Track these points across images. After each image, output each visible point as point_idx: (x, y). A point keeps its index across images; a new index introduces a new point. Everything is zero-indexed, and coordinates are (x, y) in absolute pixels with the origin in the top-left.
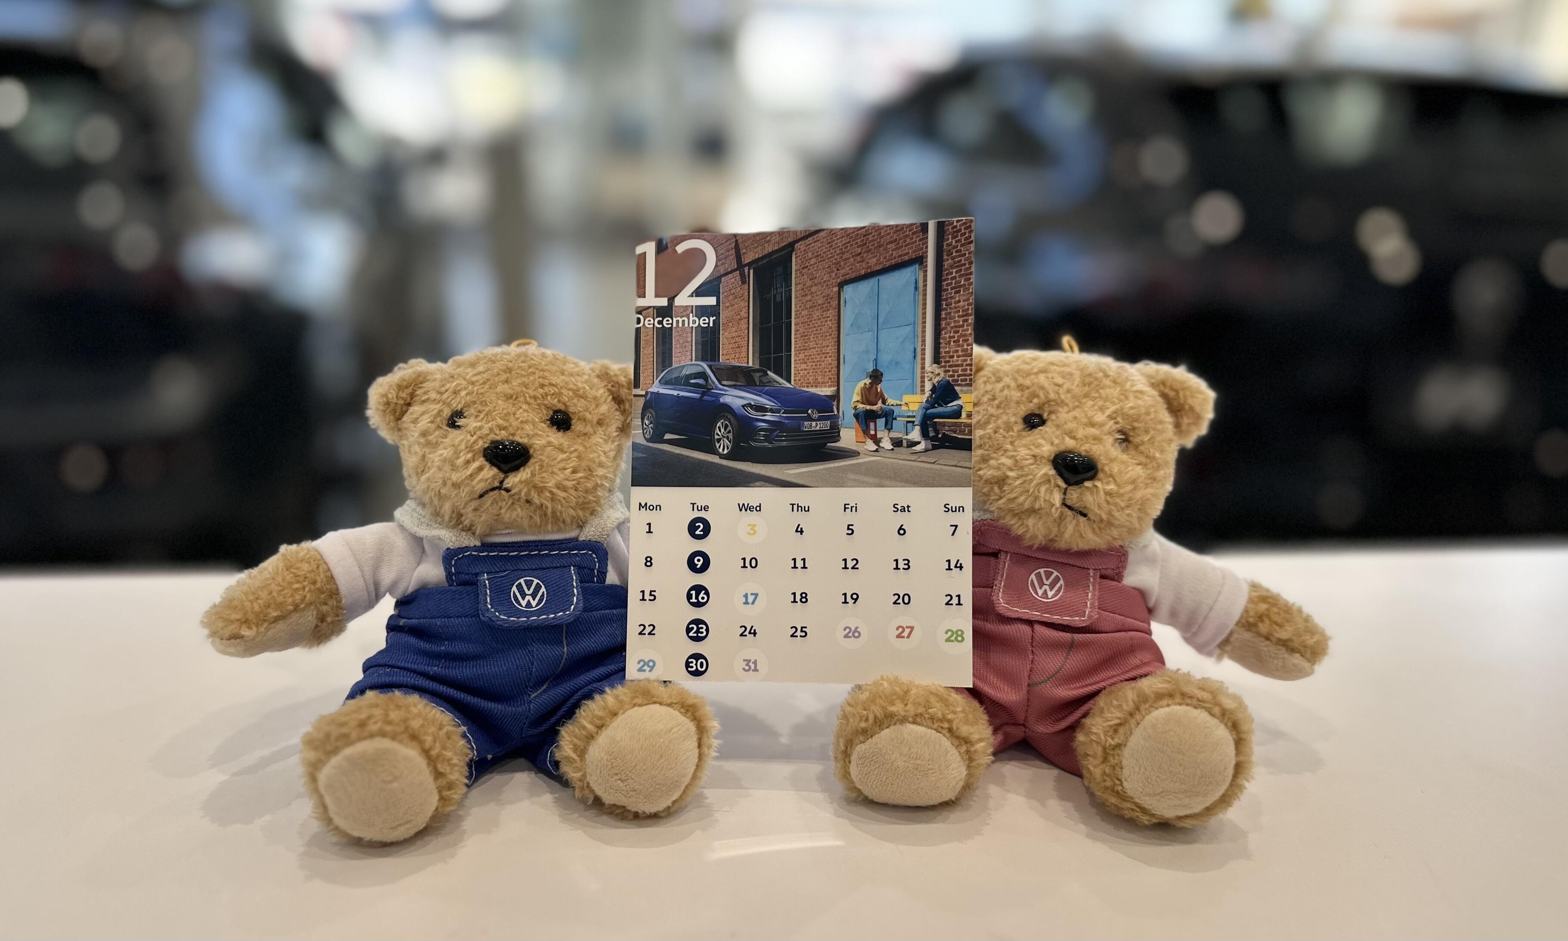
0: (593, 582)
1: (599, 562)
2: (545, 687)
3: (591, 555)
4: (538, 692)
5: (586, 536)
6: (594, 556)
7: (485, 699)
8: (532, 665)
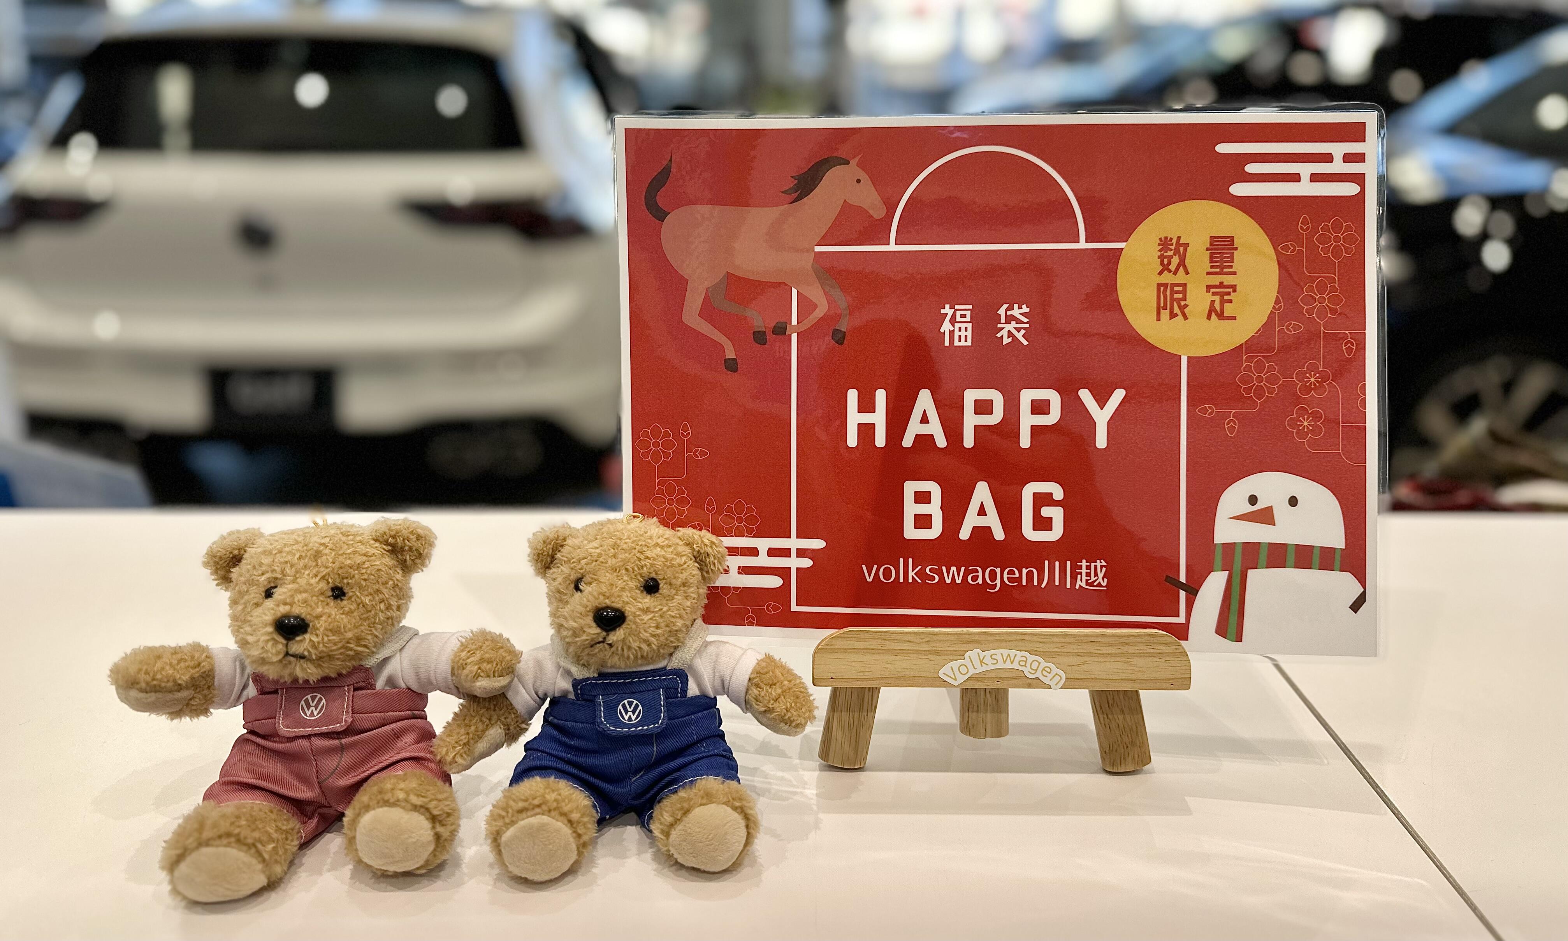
0: (678, 697)
1: (681, 683)
2: (642, 773)
3: (676, 678)
4: (637, 777)
5: (672, 667)
6: (678, 679)
7: (602, 781)
8: (632, 760)
